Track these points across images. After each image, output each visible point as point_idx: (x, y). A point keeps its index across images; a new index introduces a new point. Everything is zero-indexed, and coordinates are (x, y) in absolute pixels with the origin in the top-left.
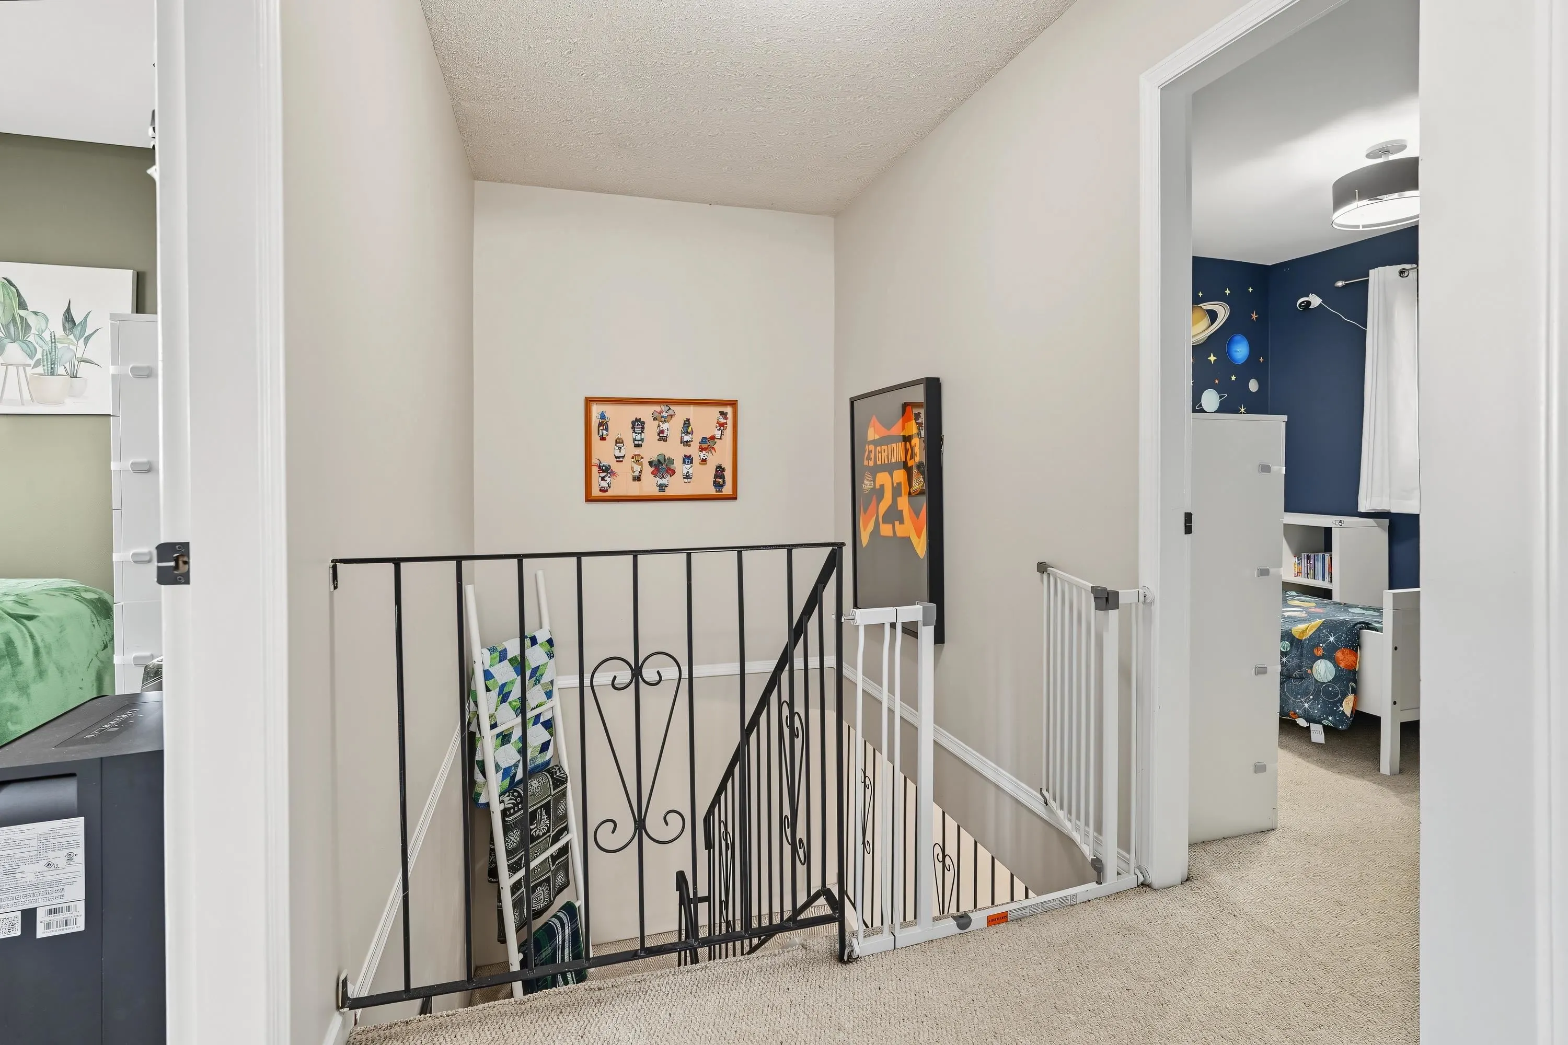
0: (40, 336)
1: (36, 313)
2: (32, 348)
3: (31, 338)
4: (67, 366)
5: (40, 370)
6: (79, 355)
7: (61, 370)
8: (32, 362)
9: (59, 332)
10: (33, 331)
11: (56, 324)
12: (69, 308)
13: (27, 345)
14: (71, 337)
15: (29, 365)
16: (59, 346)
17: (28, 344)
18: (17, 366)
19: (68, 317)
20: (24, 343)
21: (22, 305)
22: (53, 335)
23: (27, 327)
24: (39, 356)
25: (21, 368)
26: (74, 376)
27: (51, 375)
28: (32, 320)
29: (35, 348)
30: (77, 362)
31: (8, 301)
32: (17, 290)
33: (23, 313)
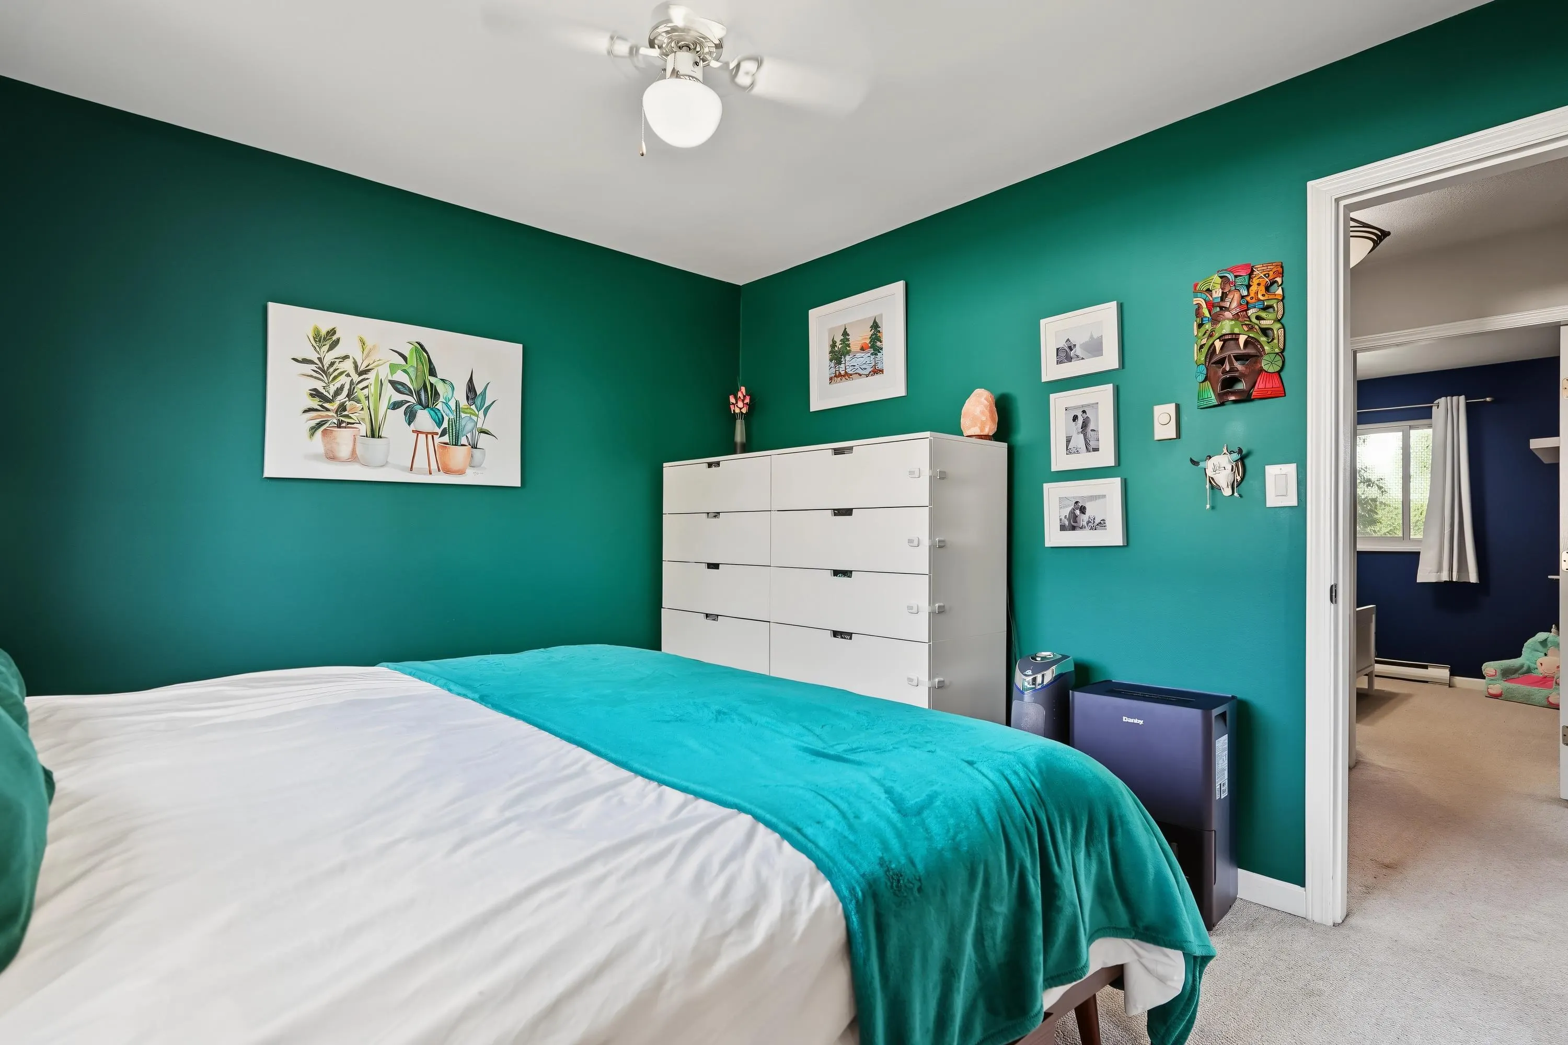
0: (446, 404)
1: (443, 380)
2: (441, 417)
3: (440, 406)
4: (469, 435)
5: (446, 439)
6: (479, 425)
7: (463, 440)
8: (440, 431)
9: (463, 403)
10: (441, 399)
11: (461, 395)
12: (471, 379)
13: (436, 413)
14: (473, 407)
15: (437, 434)
16: (463, 415)
17: (436, 411)
18: (427, 434)
19: (471, 388)
20: (434, 411)
21: (432, 372)
22: (457, 403)
23: (436, 394)
24: (445, 425)
25: (430, 436)
26: (474, 447)
27: (455, 445)
28: (440, 388)
29: (442, 416)
30: (477, 433)
31: (420, 366)
32: (428, 356)
33: (433, 380)
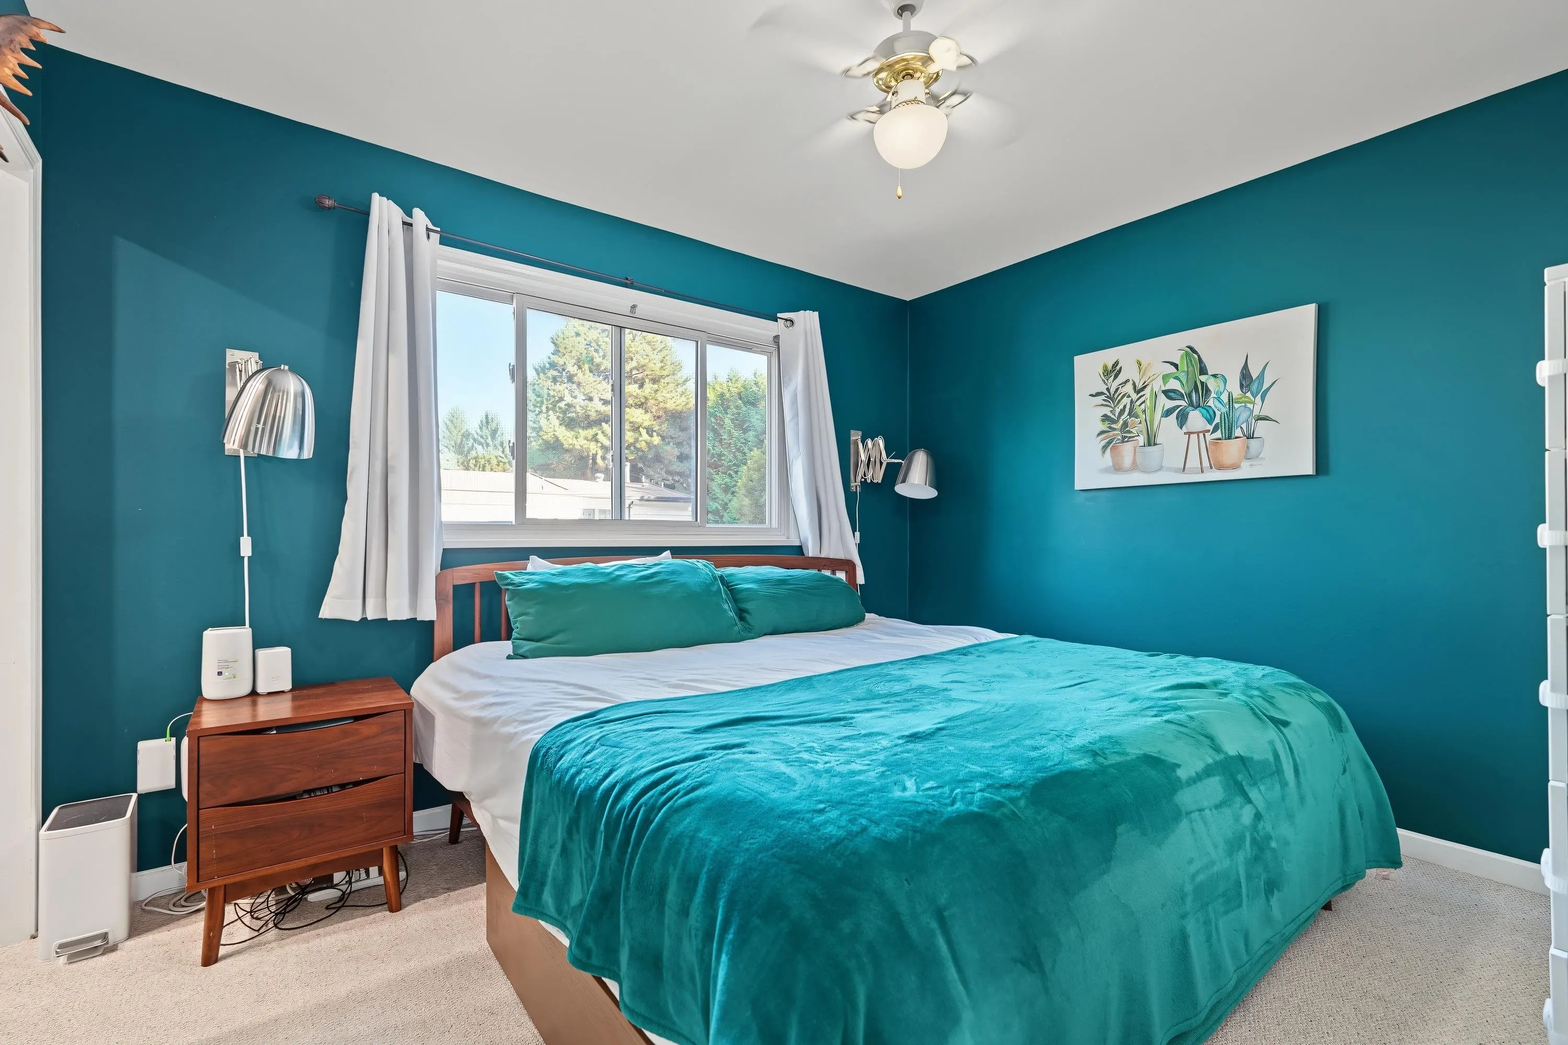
0: (1219, 399)
1: (1215, 376)
2: (1212, 413)
3: (1211, 403)
4: (1244, 426)
5: (1218, 434)
6: (1256, 412)
7: (1238, 432)
8: (1211, 428)
9: (1237, 392)
10: (1213, 395)
11: (1234, 386)
12: (1246, 367)
13: (1207, 410)
14: (1249, 394)
15: (1208, 431)
16: (1236, 406)
17: (1208, 409)
18: (1198, 433)
19: (1245, 374)
20: (1205, 409)
21: (1203, 371)
22: (1230, 394)
23: (1207, 391)
24: (1217, 420)
25: (1201, 435)
26: (1250, 437)
27: (1229, 439)
28: (1212, 384)
29: (1214, 413)
30: (1254, 421)
31: (1191, 369)
32: (1199, 356)
33: (1203, 378)
